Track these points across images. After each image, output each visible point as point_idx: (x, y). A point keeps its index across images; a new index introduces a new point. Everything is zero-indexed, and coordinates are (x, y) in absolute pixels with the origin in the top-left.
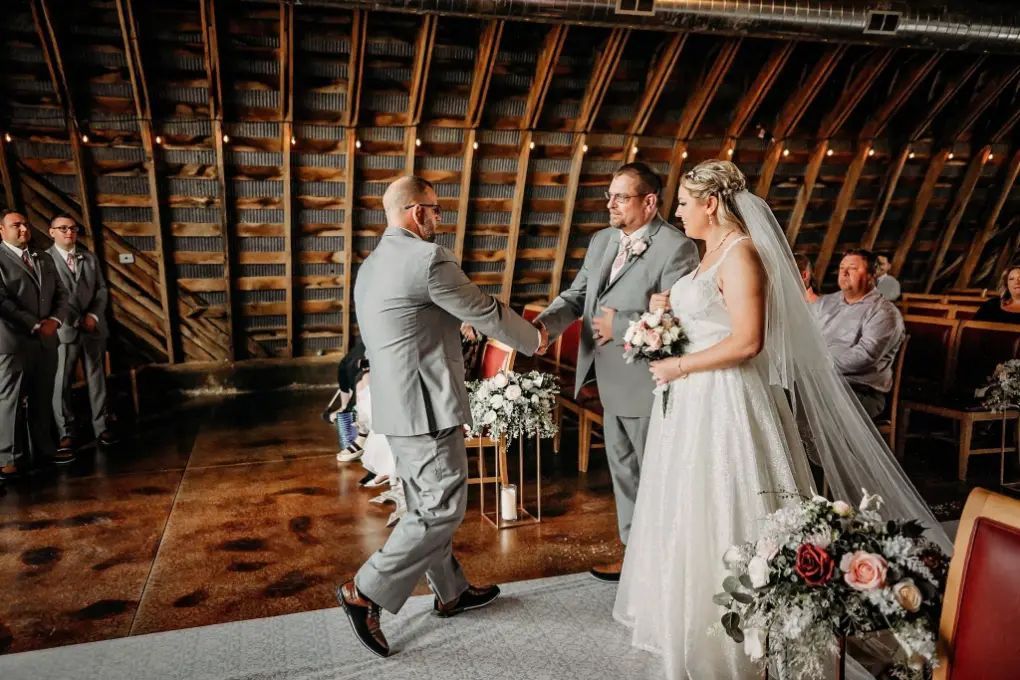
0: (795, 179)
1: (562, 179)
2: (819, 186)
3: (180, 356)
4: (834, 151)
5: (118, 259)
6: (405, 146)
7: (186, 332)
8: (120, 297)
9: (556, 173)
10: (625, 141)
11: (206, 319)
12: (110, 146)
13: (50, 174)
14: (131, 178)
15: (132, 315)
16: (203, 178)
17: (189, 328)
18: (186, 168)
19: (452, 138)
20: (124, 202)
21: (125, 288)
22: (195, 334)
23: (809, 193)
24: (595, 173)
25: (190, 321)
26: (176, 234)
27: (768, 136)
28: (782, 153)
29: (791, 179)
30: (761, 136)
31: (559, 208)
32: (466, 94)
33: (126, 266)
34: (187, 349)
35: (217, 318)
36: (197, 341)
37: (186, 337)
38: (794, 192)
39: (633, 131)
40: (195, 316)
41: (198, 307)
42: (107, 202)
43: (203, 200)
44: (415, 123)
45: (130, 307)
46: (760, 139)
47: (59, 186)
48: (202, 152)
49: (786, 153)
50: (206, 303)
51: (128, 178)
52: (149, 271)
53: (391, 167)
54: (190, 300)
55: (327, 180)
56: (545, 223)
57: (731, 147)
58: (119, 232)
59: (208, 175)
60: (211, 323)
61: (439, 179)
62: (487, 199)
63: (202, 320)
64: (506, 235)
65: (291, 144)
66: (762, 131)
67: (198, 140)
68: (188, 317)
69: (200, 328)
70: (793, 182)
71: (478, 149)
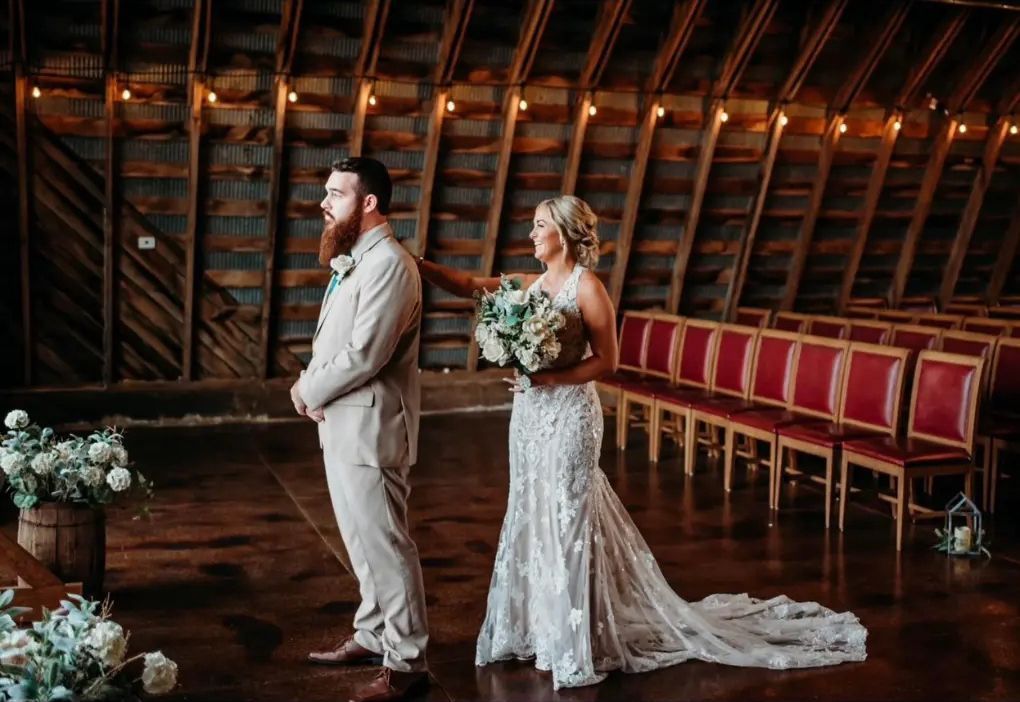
0: (970, 161)
1: (692, 153)
2: (1000, 169)
3: (197, 372)
4: (1018, 128)
5: (136, 243)
6: (504, 109)
7: (206, 339)
8: (131, 291)
9: (684, 145)
10: (770, 111)
11: (234, 323)
12: (146, 103)
13: (70, 136)
14: (166, 142)
15: (142, 316)
16: (255, 143)
17: (211, 333)
18: (234, 131)
19: (562, 99)
20: (153, 171)
21: (140, 282)
22: (217, 343)
23: (989, 176)
24: (732, 146)
25: (213, 326)
26: (210, 213)
27: (941, 107)
28: (957, 128)
29: (967, 160)
30: (933, 107)
31: (688, 189)
32: (583, 46)
33: (145, 253)
34: (204, 363)
35: (247, 322)
36: (218, 352)
37: (206, 347)
38: (970, 176)
39: (781, 97)
40: (221, 320)
41: (225, 308)
42: (134, 170)
43: (248, 171)
44: (520, 82)
45: (142, 306)
46: (931, 110)
47: (77, 151)
48: (256, 110)
49: (963, 129)
50: (235, 302)
51: (161, 142)
52: (172, 260)
53: (484, 133)
54: (217, 298)
55: (402, 149)
56: (670, 207)
57: (897, 121)
58: (142, 209)
59: (260, 140)
60: (240, 330)
62: (599, 176)
63: (229, 323)
64: (618, 221)
65: (368, 103)
66: (934, 101)
67: (252, 97)
68: (214, 320)
69: (224, 334)
70: (969, 164)
71: (595, 116)
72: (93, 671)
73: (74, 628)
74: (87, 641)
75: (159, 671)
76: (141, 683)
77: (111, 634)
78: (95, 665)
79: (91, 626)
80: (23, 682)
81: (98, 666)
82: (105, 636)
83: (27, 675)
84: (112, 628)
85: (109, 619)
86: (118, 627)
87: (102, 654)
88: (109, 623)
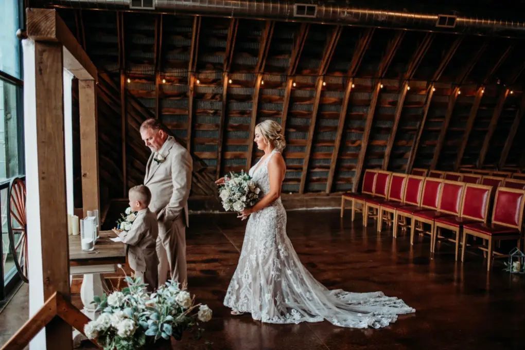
1: (394, 104)
6: (316, 85)
9: (391, 100)
10: (428, 85)
11: (205, 173)
12: (171, 85)
13: (142, 98)
14: (179, 100)
16: (214, 100)
17: (196, 178)
18: (207, 95)
19: (340, 81)
20: (174, 112)
22: (198, 181)
23: (522, 113)
24: (411, 101)
25: (198, 175)
26: (197, 129)
27: (502, 83)
28: (509, 92)
29: (513, 106)
30: (499, 83)
31: (392, 118)
32: (350, 59)
35: (211, 173)
36: (199, 185)
38: (514, 112)
39: (432, 80)
40: (201, 172)
41: (202, 167)
42: (166, 112)
43: (212, 112)
44: (323, 74)
47: (144, 104)
48: (215, 87)
49: (511, 92)
50: (206, 165)
51: (177, 100)
53: (307, 96)
54: (199, 163)
55: (274, 102)
56: (384, 126)
57: (483, 89)
58: (169, 127)
59: (216, 99)
60: (208, 177)
61: (331, 102)
62: (356, 113)
63: (204, 174)
64: (363, 132)
65: (261, 83)
66: (499, 80)
67: (214, 81)
68: (197, 172)
69: (202, 179)
70: (514, 108)
71: (354, 88)
72: (179, 310)
73: (171, 293)
74: (177, 299)
75: (204, 312)
76: (197, 315)
77: (186, 296)
78: (179, 308)
79: (178, 293)
80: (155, 314)
81: (181, 309)
82: (183, 297)
83: (156, 311)
84: (185, 294)
85: (185, 290)
86: (188, 294)
87: (183, 304)
88: (185, 292)
